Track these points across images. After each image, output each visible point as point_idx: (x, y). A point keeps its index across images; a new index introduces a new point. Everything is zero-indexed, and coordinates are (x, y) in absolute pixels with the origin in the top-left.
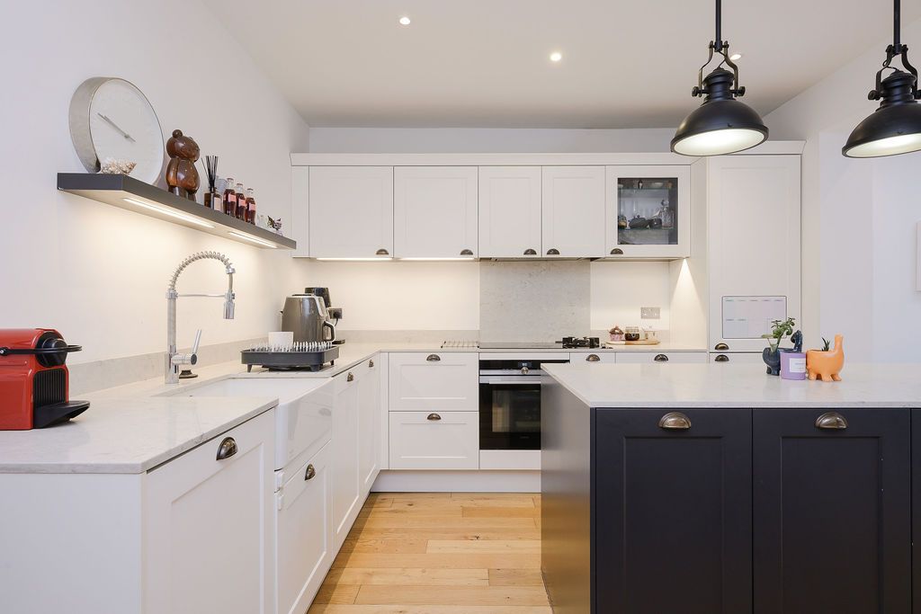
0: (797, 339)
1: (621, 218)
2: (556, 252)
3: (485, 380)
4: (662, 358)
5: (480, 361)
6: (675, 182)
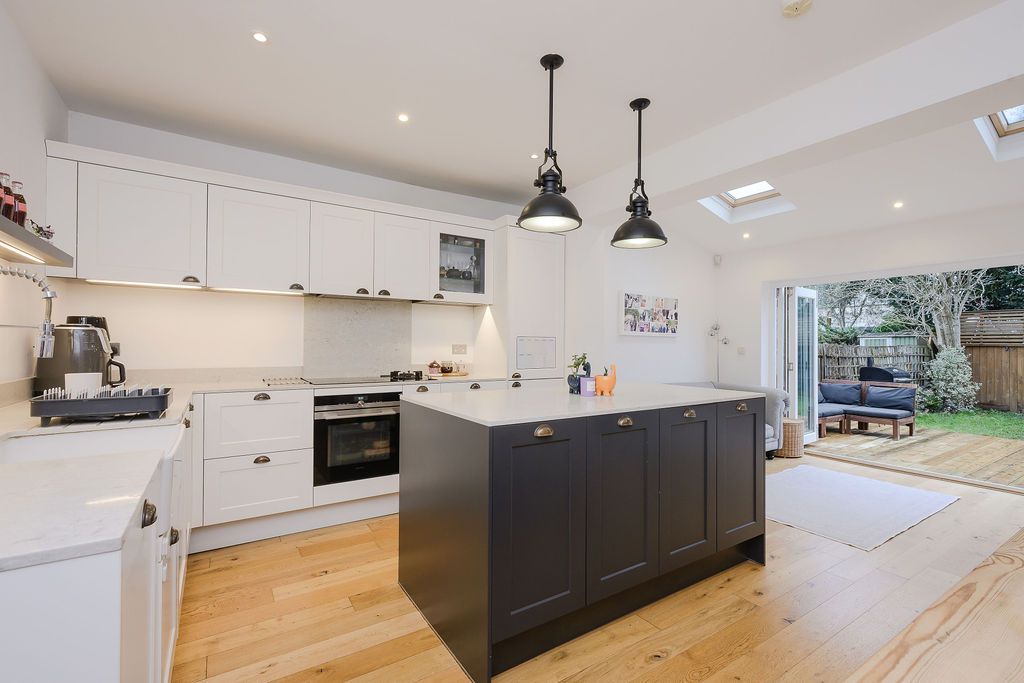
0: (587, 368)
1: (442, 268)
2: (386, 293)
3: (320, 417)
4: (476, 387)
5: (315, 398)
6: (482, 242)
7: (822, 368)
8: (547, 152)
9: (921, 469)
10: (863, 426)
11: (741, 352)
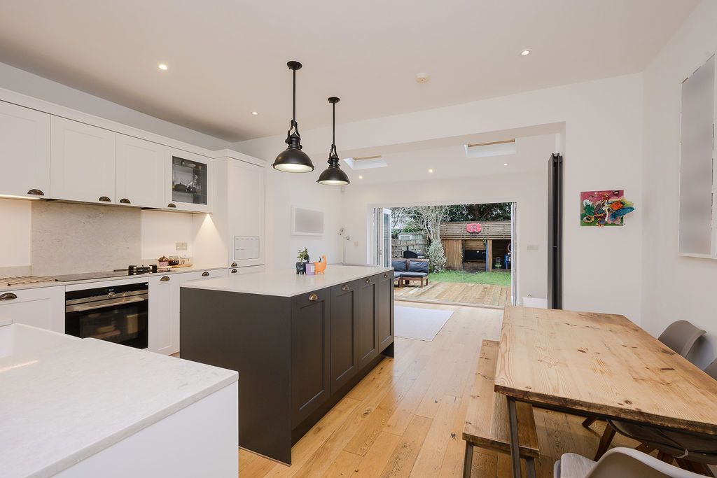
0: (308, 258)
2: (126, 201)
3: (71, 309)
4: (206, 274)
5: (66, 293)
6: (204, 166)
7: (393, 253)
8: (292, 122)
9: (436, 300)
10: (407, 282)
11: (356, 244)
